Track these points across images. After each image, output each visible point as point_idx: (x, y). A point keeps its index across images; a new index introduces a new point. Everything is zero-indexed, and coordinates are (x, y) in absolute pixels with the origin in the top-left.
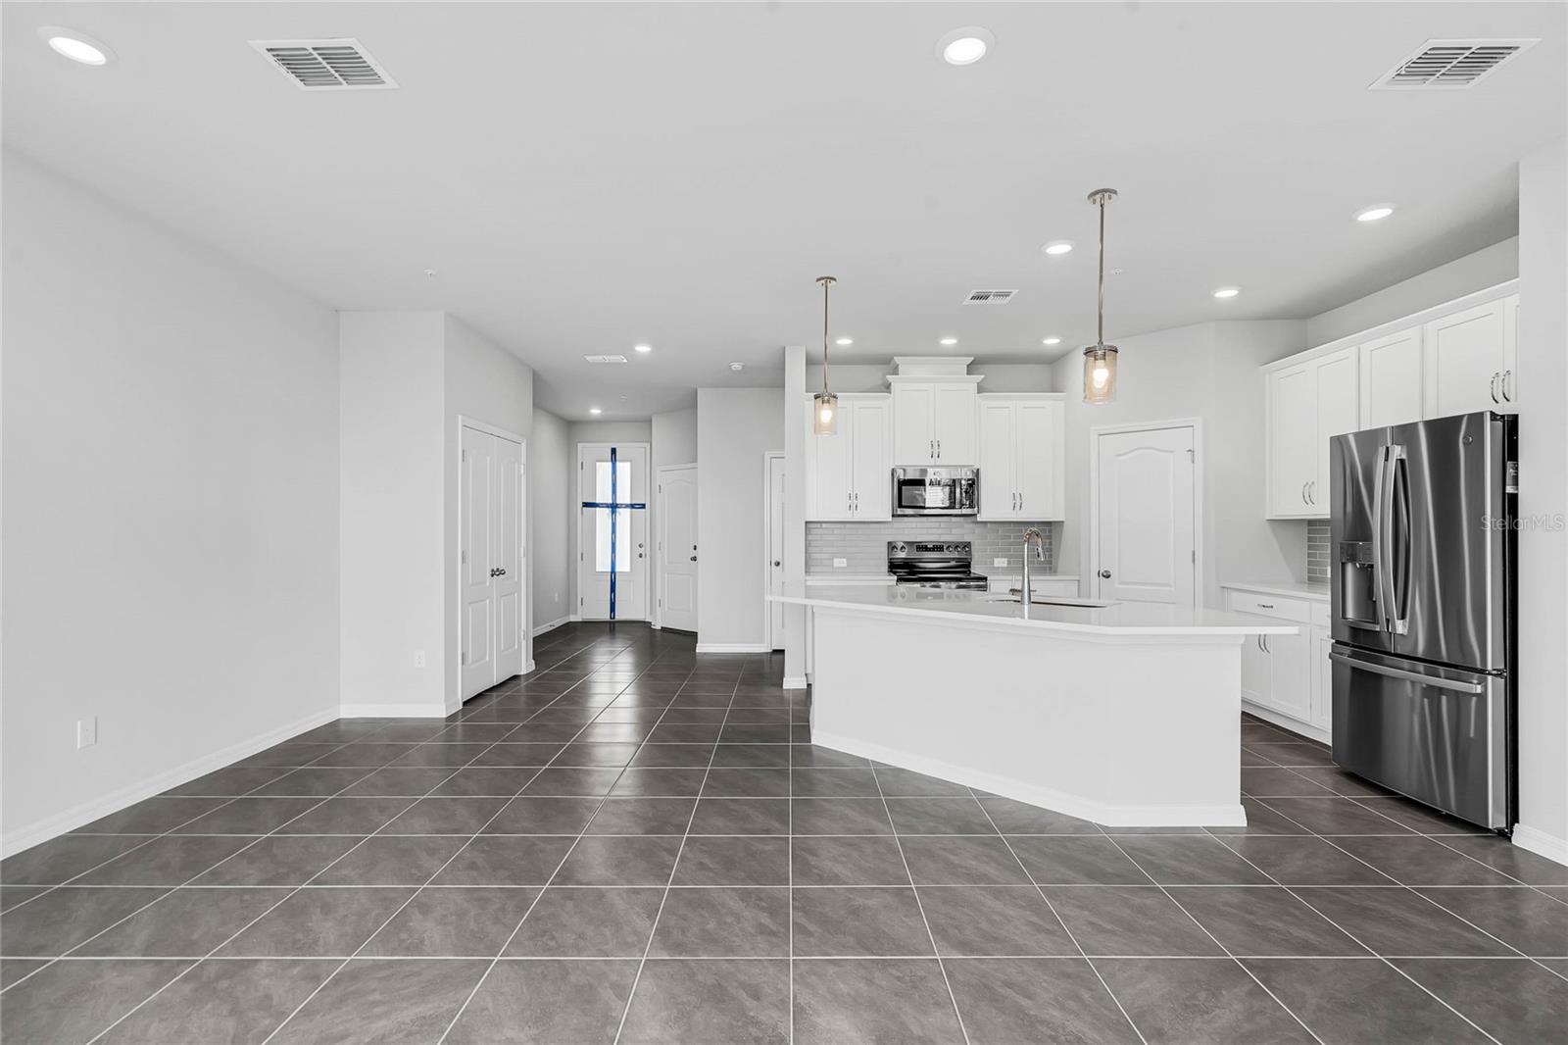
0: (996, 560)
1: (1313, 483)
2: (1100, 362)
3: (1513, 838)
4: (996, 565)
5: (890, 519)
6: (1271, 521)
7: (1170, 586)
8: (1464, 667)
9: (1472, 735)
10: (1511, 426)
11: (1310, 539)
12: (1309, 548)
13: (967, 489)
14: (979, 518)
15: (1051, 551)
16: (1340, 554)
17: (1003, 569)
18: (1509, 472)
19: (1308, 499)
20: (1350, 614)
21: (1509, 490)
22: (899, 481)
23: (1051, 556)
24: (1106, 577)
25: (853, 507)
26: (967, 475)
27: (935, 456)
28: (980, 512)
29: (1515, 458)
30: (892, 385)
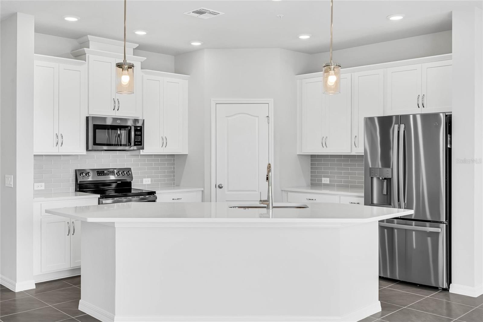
0: (144, 180)
1: (327, 137)
2: (332, 72)
3: (450, 290)
4: (144, 183)
5: (84, 152)
6: (299, 155)
7: (255, 191)
10: (450, 118)
11: (312, 164)
12: (311, 168)
13: (138, 133)
14: (142, 152)
15: (174, 172)
16: (370, 173)
17: (148, 185)
18: (449, 139)
19: (324, 144)
20: (375, 201)
21: (449, 146)
22: (94, 125)
23: (174, 176)
24: (220, 187)
25: (60, 144)
26: (139, 124)
27: (116, 109)
28: (143, 149)
29: (450, 133)
30: (87, 55)
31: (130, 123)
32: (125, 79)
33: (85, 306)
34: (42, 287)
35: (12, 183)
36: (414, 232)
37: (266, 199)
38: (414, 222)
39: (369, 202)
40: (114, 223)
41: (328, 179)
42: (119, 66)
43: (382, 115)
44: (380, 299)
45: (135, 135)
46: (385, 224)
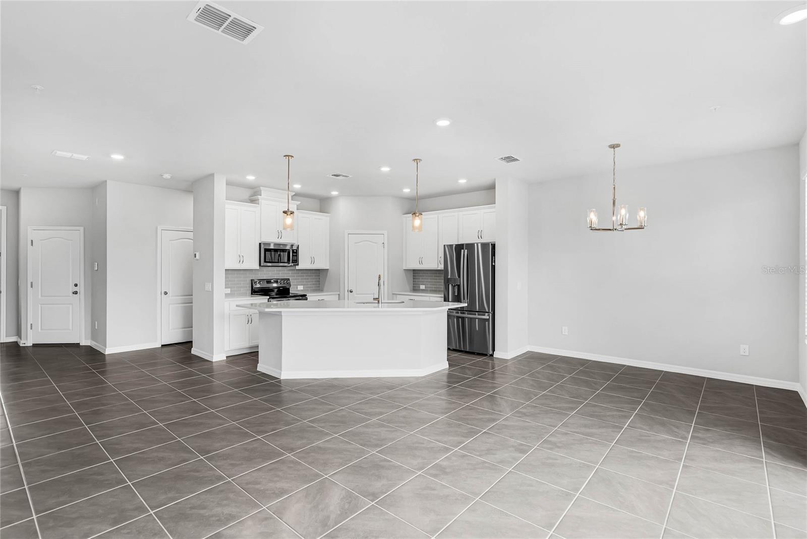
0: (299, 286)
1: (422, 257)
2: (417, 218)
3: (494, 355)
4: (299, 289)
5: (258, 267)
6: (405, 270)
8: (482, 312)
9: (477, 329)
10: (494, 246)
11: (413, 276)
12: (414, 279)
13: (295, 254)
14: (297, 267)
15: (319, 282)
16: (447, 282)
17: (302, 290)
18: (494, 259)
19: (421, 263)
20: (450, 300)
21: (493, 264)
22: (265, 249)
23: (319, 284)
24: (351, 292)
25: (241, 262)
26: (295, 248)
27: (280, 238)
28: (298, 265)
29: (494, 256)
30: (260, 201)
31: (288, 248)
32: (289, 220)
33: (262, 367)
34: (231, 358)
35: (210, 288)
36: (477, 320)
37: (377, 297)
38: (477, 313)
39: (446, 299)
40: (281, 312)
41: (424, 286)
42: (285, 212)
43: (457, 244)
44: (448, 360)
45: (293, 256)
46: (454, 313)
